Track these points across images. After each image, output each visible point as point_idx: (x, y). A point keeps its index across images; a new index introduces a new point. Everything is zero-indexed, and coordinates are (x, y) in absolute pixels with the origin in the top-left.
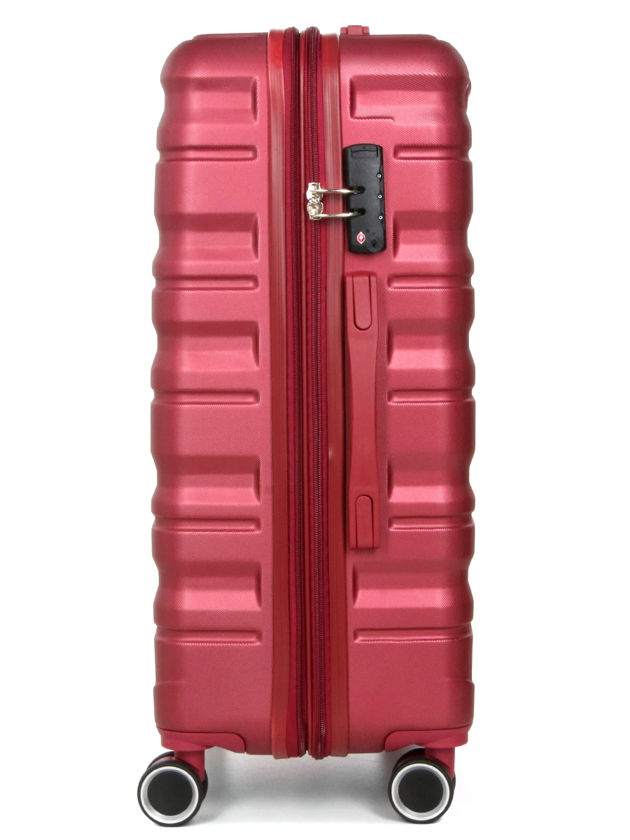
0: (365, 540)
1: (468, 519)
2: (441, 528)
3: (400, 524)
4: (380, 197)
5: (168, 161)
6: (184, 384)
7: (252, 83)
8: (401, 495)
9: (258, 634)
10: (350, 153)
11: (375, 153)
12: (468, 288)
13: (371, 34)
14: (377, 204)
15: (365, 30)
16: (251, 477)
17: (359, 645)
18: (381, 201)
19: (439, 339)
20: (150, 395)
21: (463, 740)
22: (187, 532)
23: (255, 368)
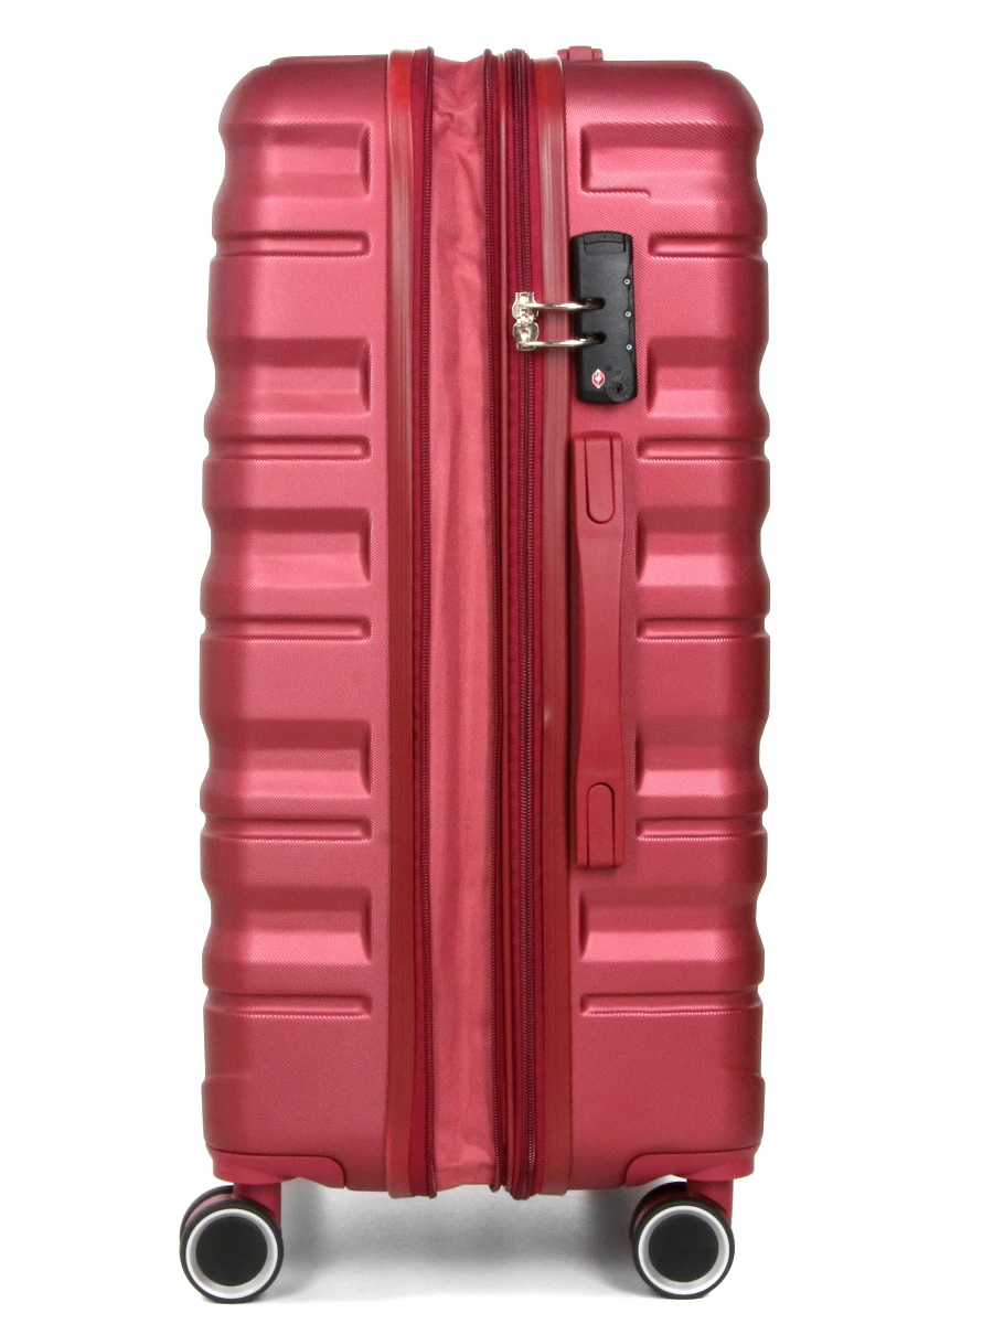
0: (601, 855)
1: (756, 823)
2: (715, 835)
3: (654, 829)
4: (629, 314)
5: (230, 255)
6: (255, 607)
7: (361, 134)
8: (659, 784)
9: (365, 1001)
10: (581, 246)
11: (622, 246)
12: (760, 458)
13: (605, 59)
14: (624, 326)
15: (596, 53)
16: (355, 755)
17: (588, 1019)
18: (630, 322)
19: (716, 538)
20: (199, 624)
21: (746, 1168)
22: (257, 841)
23: (364, 583)
